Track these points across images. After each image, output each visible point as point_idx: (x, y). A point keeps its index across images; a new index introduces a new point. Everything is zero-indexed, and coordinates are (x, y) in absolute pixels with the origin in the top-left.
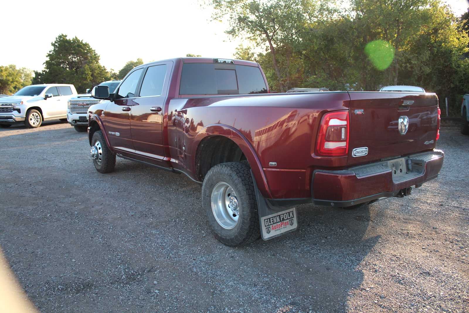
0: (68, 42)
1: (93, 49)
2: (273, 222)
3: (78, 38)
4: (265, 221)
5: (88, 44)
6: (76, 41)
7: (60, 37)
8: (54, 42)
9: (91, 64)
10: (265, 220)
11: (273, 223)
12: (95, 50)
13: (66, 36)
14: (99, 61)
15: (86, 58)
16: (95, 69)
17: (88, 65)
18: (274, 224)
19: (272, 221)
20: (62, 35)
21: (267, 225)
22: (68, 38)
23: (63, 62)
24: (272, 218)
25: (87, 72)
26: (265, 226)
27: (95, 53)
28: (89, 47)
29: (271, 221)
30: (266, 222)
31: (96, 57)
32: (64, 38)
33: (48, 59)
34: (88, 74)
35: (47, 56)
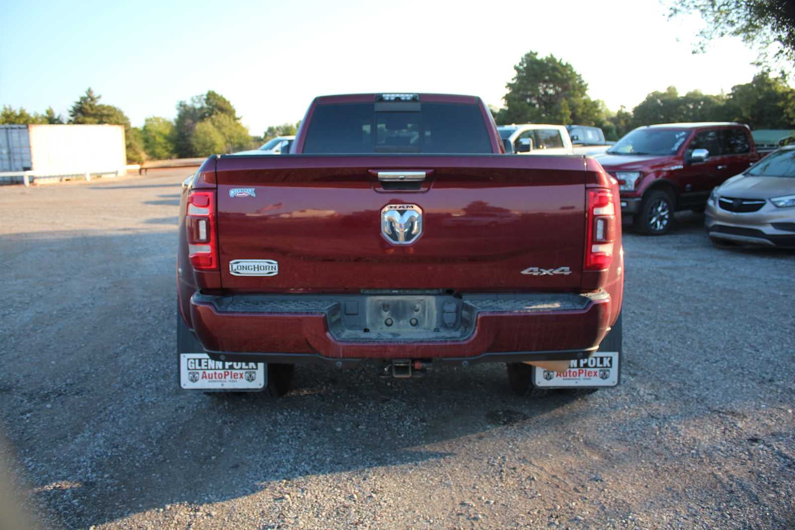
0: (540, 63)
1: (578, 73)
2: (207, 366)
3: (555, 56)
4: (190, 361)
5: (570, 66)
6: (552, 60)
7: (528, 55)
8: (518, 65)
9: (572, 99)
10: (188, 359)
11: (206, 368)
12: (580, 75)
13: (536, 54)
14: (587, 92)
15: (565, 89)
16: (578, 106)
17: (566, 99)
18: (208, 369)
19: (206, 364)
20: (531, 52)
21: (193, 368)
22: (538, 57)
23: (530, 97)
24: (206, 360)
25: (563, 111)
26: (189, 369)
27: (580, 79)
28: (571, 70)
29: (203, 364)
30: (191, 363)
31: (582, 86)
32: (532, 58)
33: (508, 91)
34: (565, 114)
35: (506, 87)
